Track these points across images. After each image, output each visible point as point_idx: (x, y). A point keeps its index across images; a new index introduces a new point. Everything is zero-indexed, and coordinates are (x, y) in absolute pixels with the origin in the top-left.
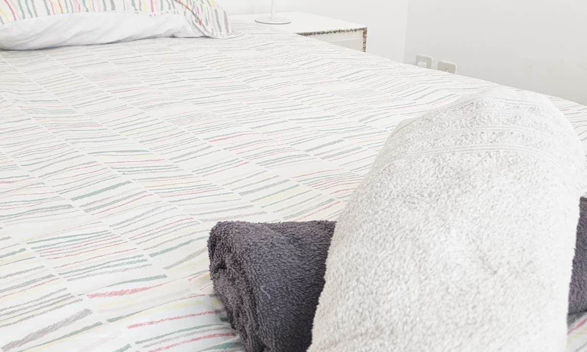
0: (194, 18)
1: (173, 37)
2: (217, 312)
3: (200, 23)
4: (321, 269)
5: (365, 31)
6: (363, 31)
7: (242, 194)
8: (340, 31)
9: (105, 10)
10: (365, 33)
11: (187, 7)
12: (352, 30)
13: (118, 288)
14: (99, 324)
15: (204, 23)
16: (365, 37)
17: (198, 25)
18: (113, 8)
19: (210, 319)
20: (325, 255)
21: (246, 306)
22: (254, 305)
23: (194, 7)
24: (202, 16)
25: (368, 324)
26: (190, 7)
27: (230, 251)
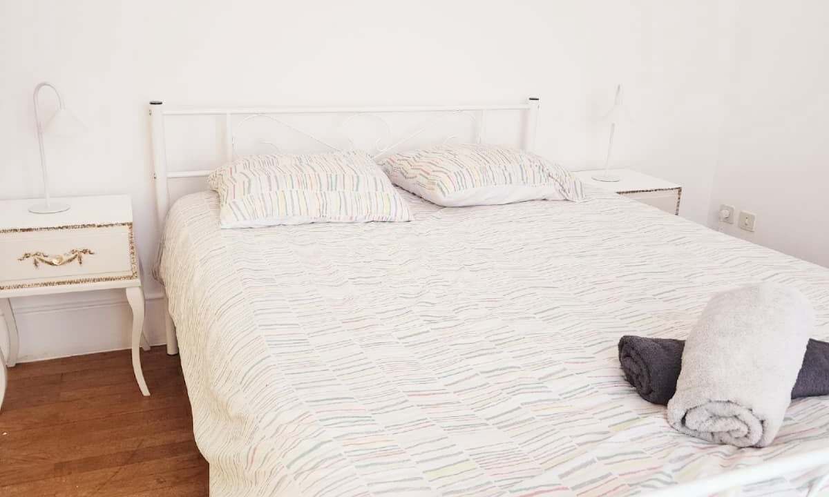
0: (561, 188)
1: (544, 200)
2: (623, 376)
3: (564, 191)
4: (680, 361)
5: (680, 189)
6: (677, 190)
7: (622, 319)
8: (660, 190)
9: (506, 183)
10: (680, 191)
11: (556, 181)
12: (669, 189)
13: (576, 360)
14: (572, 375)
15: (567, 191)
16: (679, 194)
17: (563, 192)
18: (511, 183)
19: (620, 379)
20: (681, 356)
21: (645, 373)
22: (649, 372)
23: (561, 180)
24: (566, 187)
25: (704, 382)
26: (559, 180)
27: (633, 349)
